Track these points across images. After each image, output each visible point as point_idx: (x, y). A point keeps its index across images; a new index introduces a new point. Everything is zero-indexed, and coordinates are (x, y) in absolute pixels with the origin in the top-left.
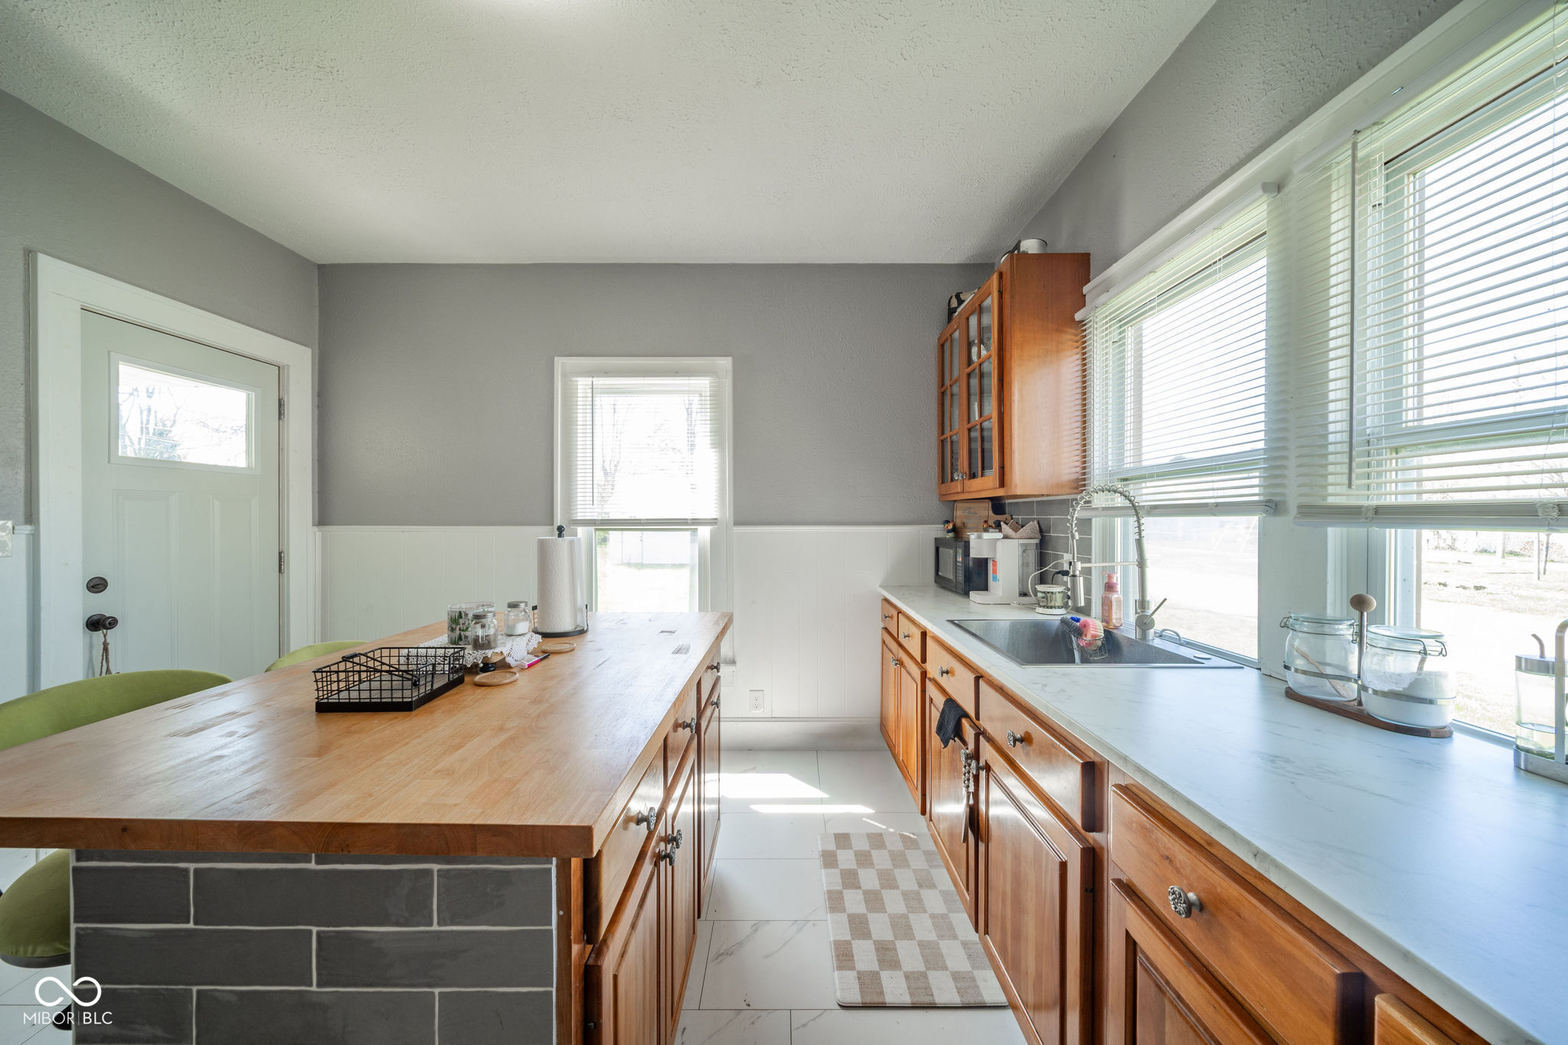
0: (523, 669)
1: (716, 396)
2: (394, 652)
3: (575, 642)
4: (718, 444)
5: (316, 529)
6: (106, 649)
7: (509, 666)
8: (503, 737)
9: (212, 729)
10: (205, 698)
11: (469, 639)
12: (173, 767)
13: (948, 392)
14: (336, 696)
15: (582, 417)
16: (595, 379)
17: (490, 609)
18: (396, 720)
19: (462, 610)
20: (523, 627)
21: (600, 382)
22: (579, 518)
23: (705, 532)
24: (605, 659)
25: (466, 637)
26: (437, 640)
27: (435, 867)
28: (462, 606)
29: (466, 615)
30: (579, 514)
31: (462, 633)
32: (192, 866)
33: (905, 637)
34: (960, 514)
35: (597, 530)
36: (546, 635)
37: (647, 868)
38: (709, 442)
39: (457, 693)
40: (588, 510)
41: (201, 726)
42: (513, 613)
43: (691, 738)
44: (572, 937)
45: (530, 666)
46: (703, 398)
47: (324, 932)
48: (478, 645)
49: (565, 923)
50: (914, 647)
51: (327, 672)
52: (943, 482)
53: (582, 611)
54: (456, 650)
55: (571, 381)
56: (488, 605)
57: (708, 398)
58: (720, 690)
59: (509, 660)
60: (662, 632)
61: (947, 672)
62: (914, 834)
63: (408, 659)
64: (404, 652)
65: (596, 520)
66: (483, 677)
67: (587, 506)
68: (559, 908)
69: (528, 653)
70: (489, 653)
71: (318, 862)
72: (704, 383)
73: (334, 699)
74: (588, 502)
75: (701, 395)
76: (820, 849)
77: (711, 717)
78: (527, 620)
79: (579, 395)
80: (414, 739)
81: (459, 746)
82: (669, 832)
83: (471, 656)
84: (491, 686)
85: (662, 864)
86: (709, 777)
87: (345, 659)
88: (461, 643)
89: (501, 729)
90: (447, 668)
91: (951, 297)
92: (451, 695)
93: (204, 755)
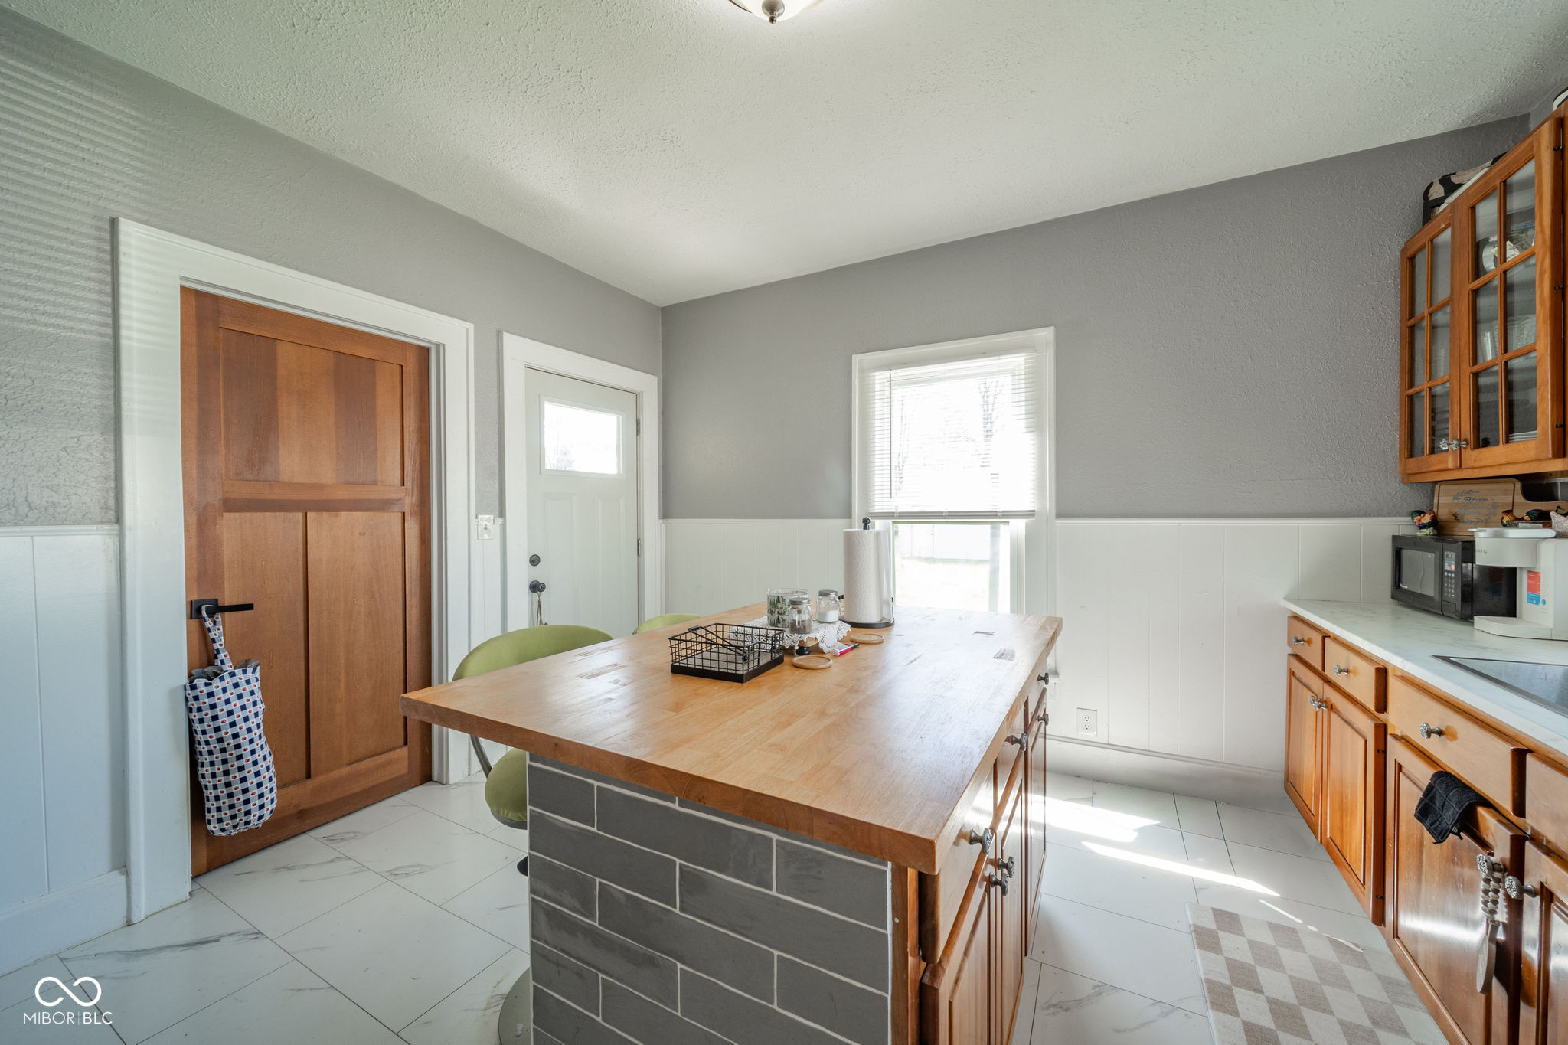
0: (835, 656)
1: (1034, 374)
2: (726, 628)
3: (882, 633)
4: (1036, 427)
5: (661, 521)
6: (540, 606)
7: (821, 652)
8: (827, 722)
9: (604, 676)
10: (598, 650)
11: (786, 623)
12: (583, 702)
13: (1425, 323)
14: (685, 661)
15: (879, 411)
16: (893, 372)
17: (804, 596)
18: (731, 690)
19: (780, 596)
20: (833, 615)
21: (898, 374)
22: (876, 511)
23: (1019, 526)
24: (917, 656)
25: (784, 620)
26: (758, 620)
27: (775, 837)
28: (779, 591)
29: (784, 600)
30: (876, 507)
31: (780, 617)
32: (596, 784)
33: (1340, 671)
34: (1445, 503)
35: (894, 522)
36: (854, 625)
37: (979, 892)
38: (1024, 425)
39: (778, 672)
40: (886, 503)
41: (597, 672)
42: (824, 601)
43: (1019, 755)
44: (908, 950)
45: (842, 654)
46: (1016, 378)
47: (684, 865)
48: (795, 628)
49: (900, 930)
50: (1364, 688)
51: (678, 640)
52: (1411, 456)
53: (888, 604)
54: (777, 632)
55: (868, 376)
56: (802, 592)
57: (1023, 377)
58: (1046, 704)
59: (822, 646)
60: (977, 632)
61: (1440, 733)
62: (1356, 945)
63: (737, 636)
64: (734, 629)
65: (894, 513)
66: (800, 660)
67: (885, 499)
68: (895, 915)
69: (838, 641)
70: (805, 637)
71: (680, 805)
72: (1018, 361)
73: (684, 663)
74: (886, 495)
75: (1013, 375)
76: (1191, 922)
77: (1037, 734)
78: (836, 609)
79: (877, 389)
80: (748, 709)
81: (787, 724)
82: (999, 856)
83: (790, 640)
84: (807, 669)
85: (992, 890)
86: (1035, 798)
87: (691, 631)
88: (779, 625)
89: (823, 714)
90: (769, 647)
91: (1431, 184)
92: (774, 673)
93: (601, 695)
